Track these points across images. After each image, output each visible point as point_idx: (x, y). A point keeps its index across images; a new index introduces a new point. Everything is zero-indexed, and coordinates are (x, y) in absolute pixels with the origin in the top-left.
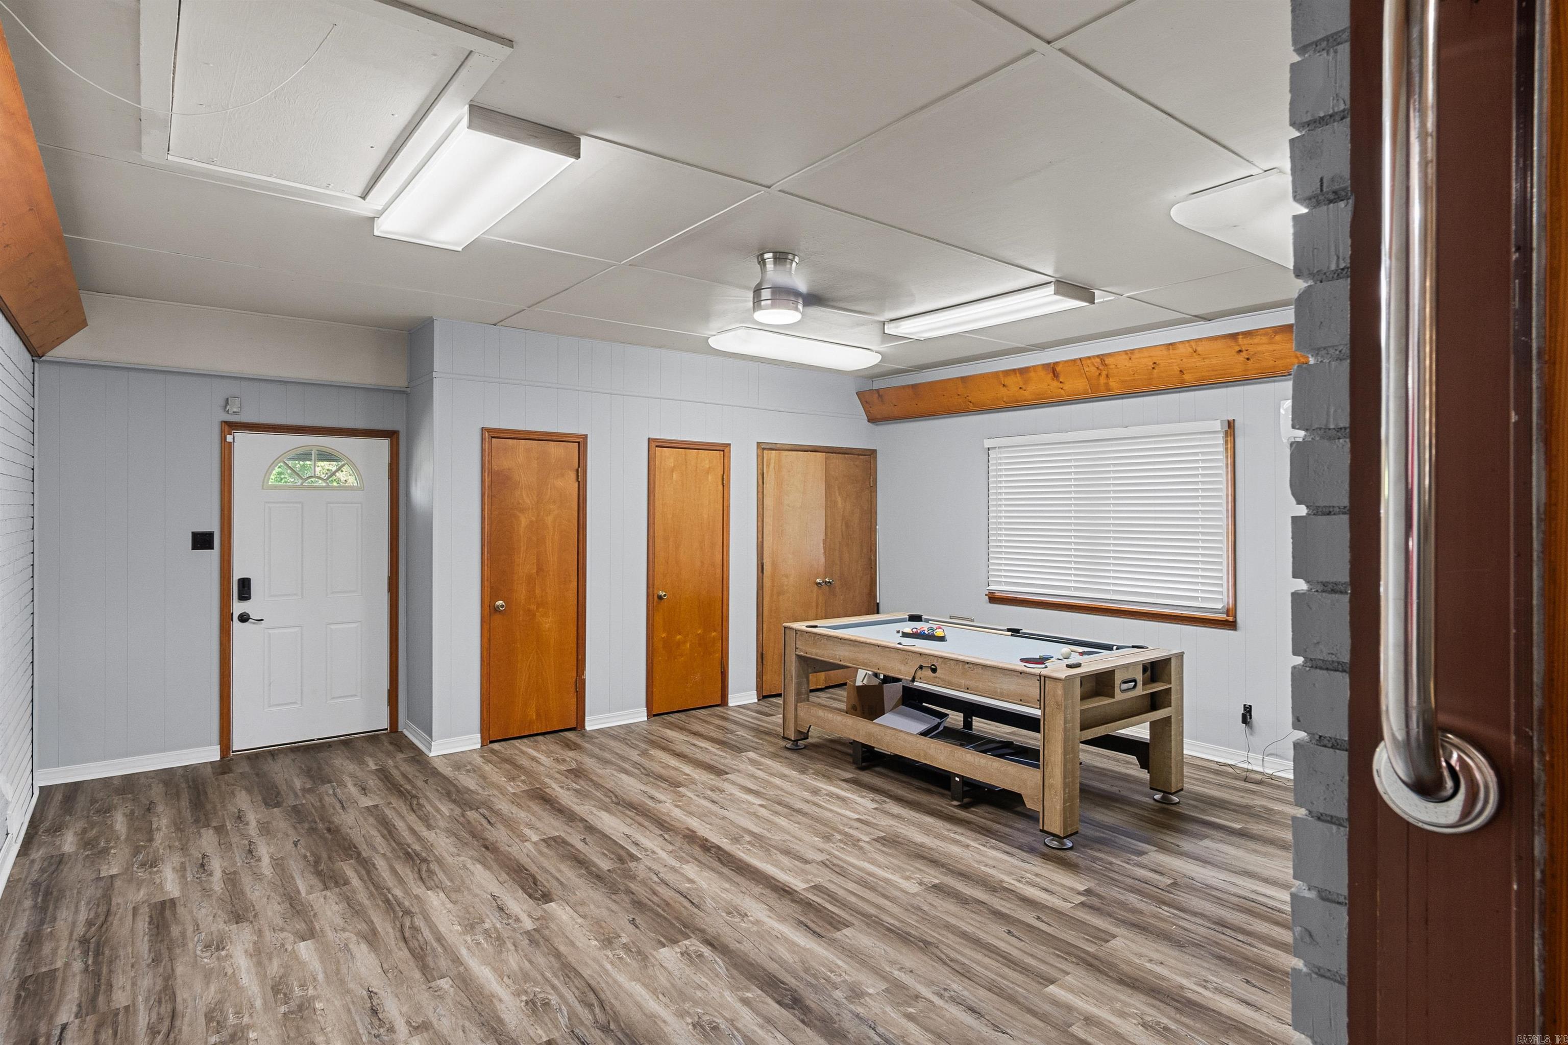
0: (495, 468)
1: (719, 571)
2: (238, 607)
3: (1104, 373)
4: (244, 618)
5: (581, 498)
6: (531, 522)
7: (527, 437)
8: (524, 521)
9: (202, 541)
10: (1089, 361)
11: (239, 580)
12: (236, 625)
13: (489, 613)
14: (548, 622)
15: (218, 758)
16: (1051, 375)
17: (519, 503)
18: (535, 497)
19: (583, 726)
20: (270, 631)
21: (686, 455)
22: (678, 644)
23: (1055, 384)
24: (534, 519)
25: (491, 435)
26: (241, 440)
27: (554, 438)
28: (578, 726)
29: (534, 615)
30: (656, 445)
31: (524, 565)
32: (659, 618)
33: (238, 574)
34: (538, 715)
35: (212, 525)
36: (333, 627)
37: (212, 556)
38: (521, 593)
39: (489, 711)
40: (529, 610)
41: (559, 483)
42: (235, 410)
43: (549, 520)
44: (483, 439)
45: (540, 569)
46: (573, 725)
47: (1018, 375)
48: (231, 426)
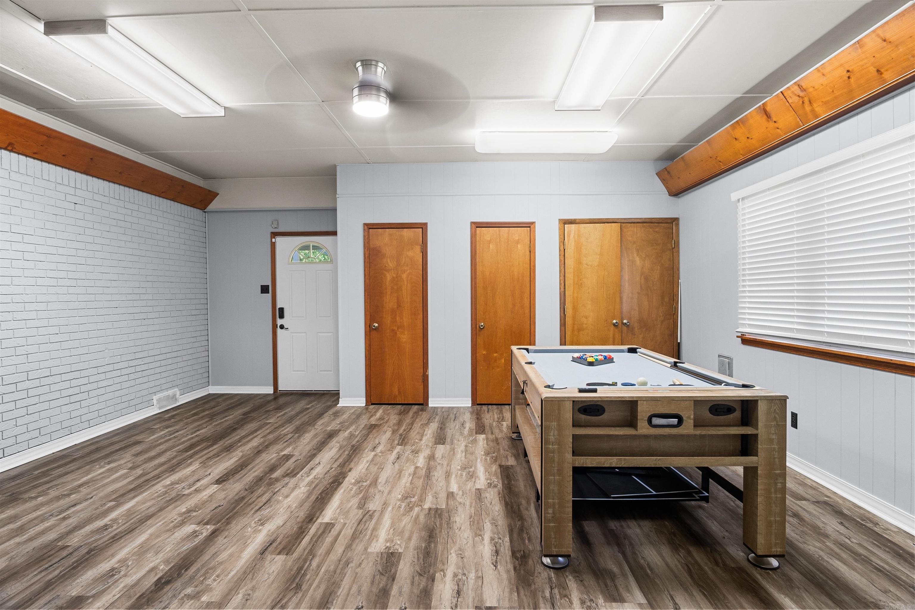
0: (372, 246)
1: (527, 311)
2: (279, 322)
3: (806, 100)
4: (282, 327)
5: (424, 262)
6: (393, 277)
7: (389, 226)
8: (389, 277)
9: (264, 289)
10: (789, 92)
11: (279, 308)
12: (279, 330)
13: (370, 331)
14: (404, 337)
15: (272, 392)
16: (765, 117)
17: (386, 266)
18: (395, 263)
19: (427, 404)
20: (293, 334)
21: (499, 231)
22: (496, 360)
23: (772, 125)
24: (395, 276)
25: (369, 227)
26: (280, 241)
27: (406, 226)
28: (423, 404)
29: (396, 333)
30: (477, 226)
31: (389, 302)
32: (480, 341)
33: (279, 306)
34: (399, 392)
35: (269, 283)
36: (320, 334)
37: (269, 296)
38: (388, 320)
39: (370, 385)
40: (393, 330)
41: (410, 254)
42: (276, 226)
43: (404, 276)
44: (364, 230)
45: (399, 306)
46: (422, 402)
47: (741, 125)
48: (274, 235)
